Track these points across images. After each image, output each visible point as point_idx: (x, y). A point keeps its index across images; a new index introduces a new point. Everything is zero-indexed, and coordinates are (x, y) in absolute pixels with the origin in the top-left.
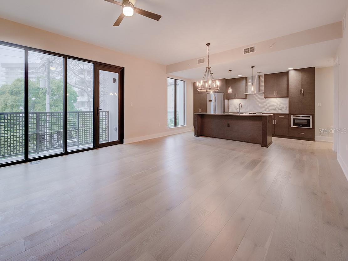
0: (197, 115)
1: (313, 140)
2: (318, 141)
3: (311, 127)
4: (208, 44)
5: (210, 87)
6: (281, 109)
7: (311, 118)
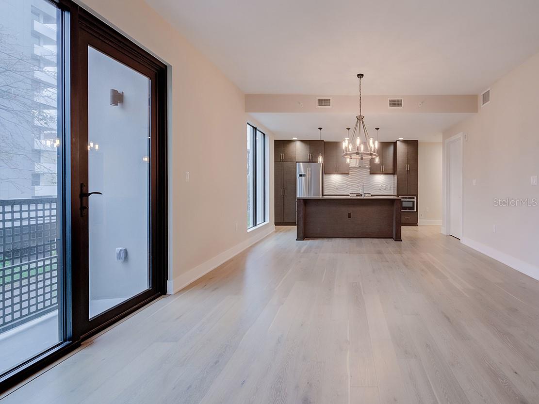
0: (302, 201)
1: (416, 224)
2: (420, 226)
3: (415, 210)
4: (360, 76)
5: (358, 150)
6: (385, 189)
7: (415, 200)
